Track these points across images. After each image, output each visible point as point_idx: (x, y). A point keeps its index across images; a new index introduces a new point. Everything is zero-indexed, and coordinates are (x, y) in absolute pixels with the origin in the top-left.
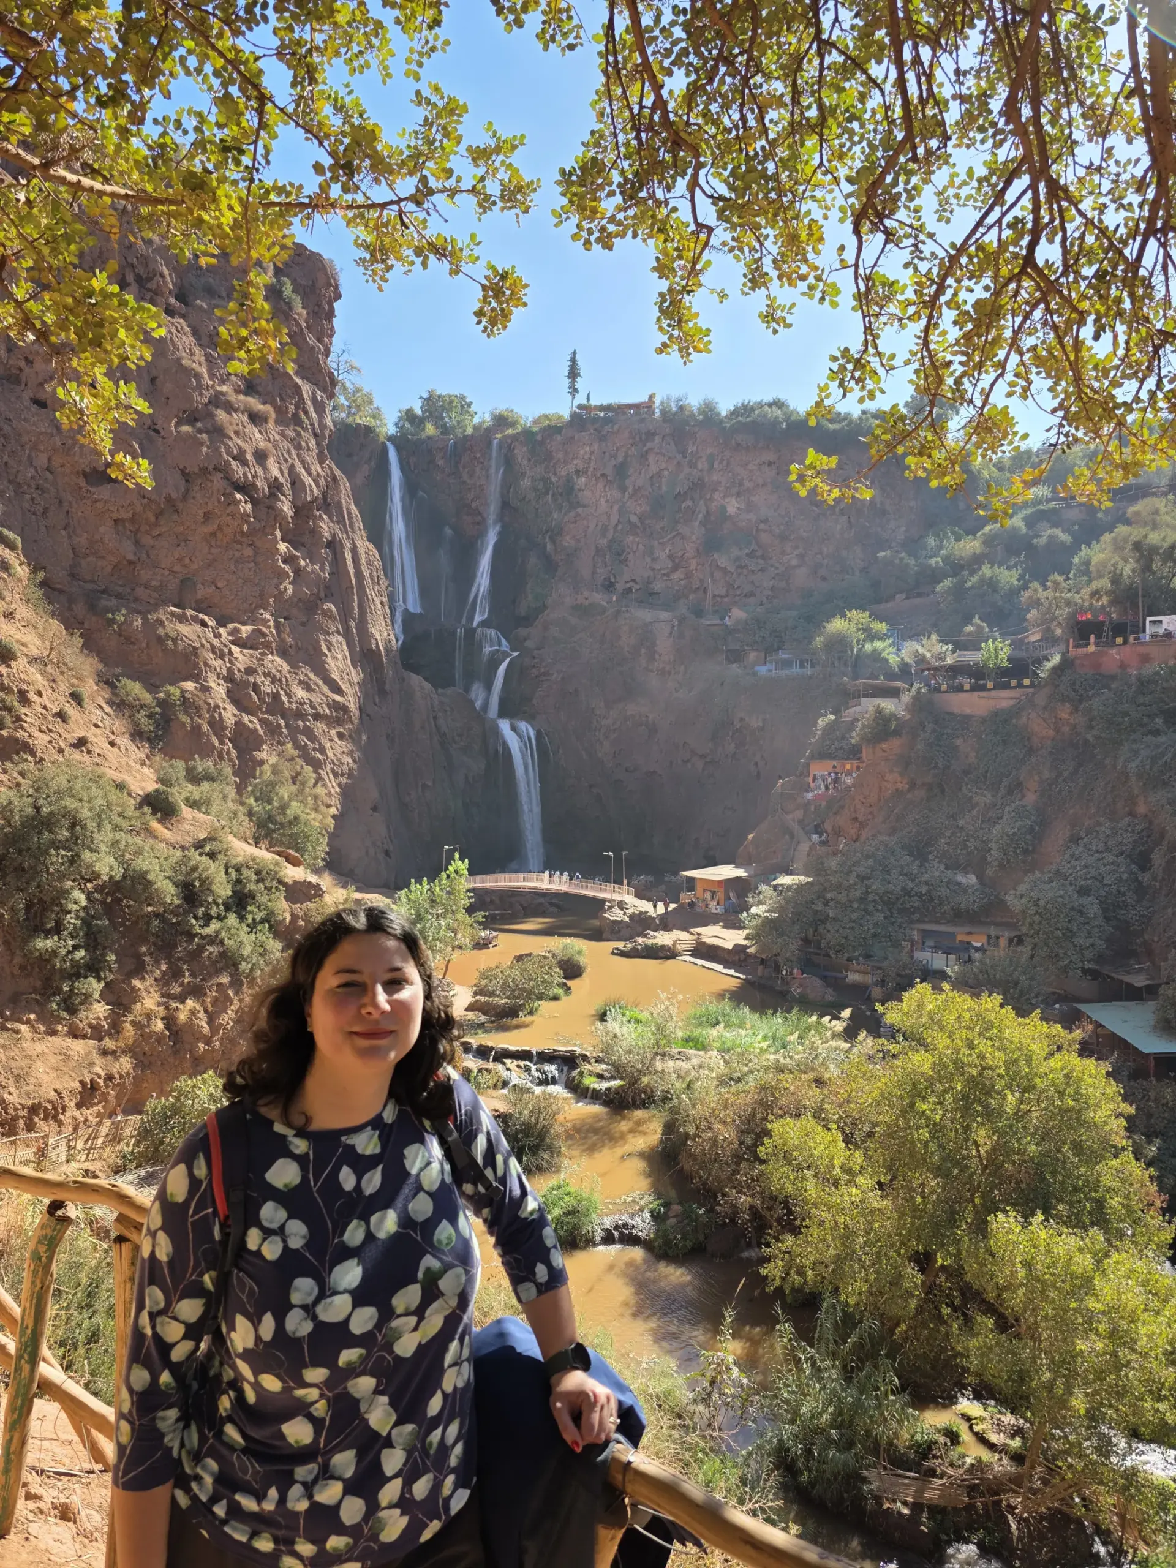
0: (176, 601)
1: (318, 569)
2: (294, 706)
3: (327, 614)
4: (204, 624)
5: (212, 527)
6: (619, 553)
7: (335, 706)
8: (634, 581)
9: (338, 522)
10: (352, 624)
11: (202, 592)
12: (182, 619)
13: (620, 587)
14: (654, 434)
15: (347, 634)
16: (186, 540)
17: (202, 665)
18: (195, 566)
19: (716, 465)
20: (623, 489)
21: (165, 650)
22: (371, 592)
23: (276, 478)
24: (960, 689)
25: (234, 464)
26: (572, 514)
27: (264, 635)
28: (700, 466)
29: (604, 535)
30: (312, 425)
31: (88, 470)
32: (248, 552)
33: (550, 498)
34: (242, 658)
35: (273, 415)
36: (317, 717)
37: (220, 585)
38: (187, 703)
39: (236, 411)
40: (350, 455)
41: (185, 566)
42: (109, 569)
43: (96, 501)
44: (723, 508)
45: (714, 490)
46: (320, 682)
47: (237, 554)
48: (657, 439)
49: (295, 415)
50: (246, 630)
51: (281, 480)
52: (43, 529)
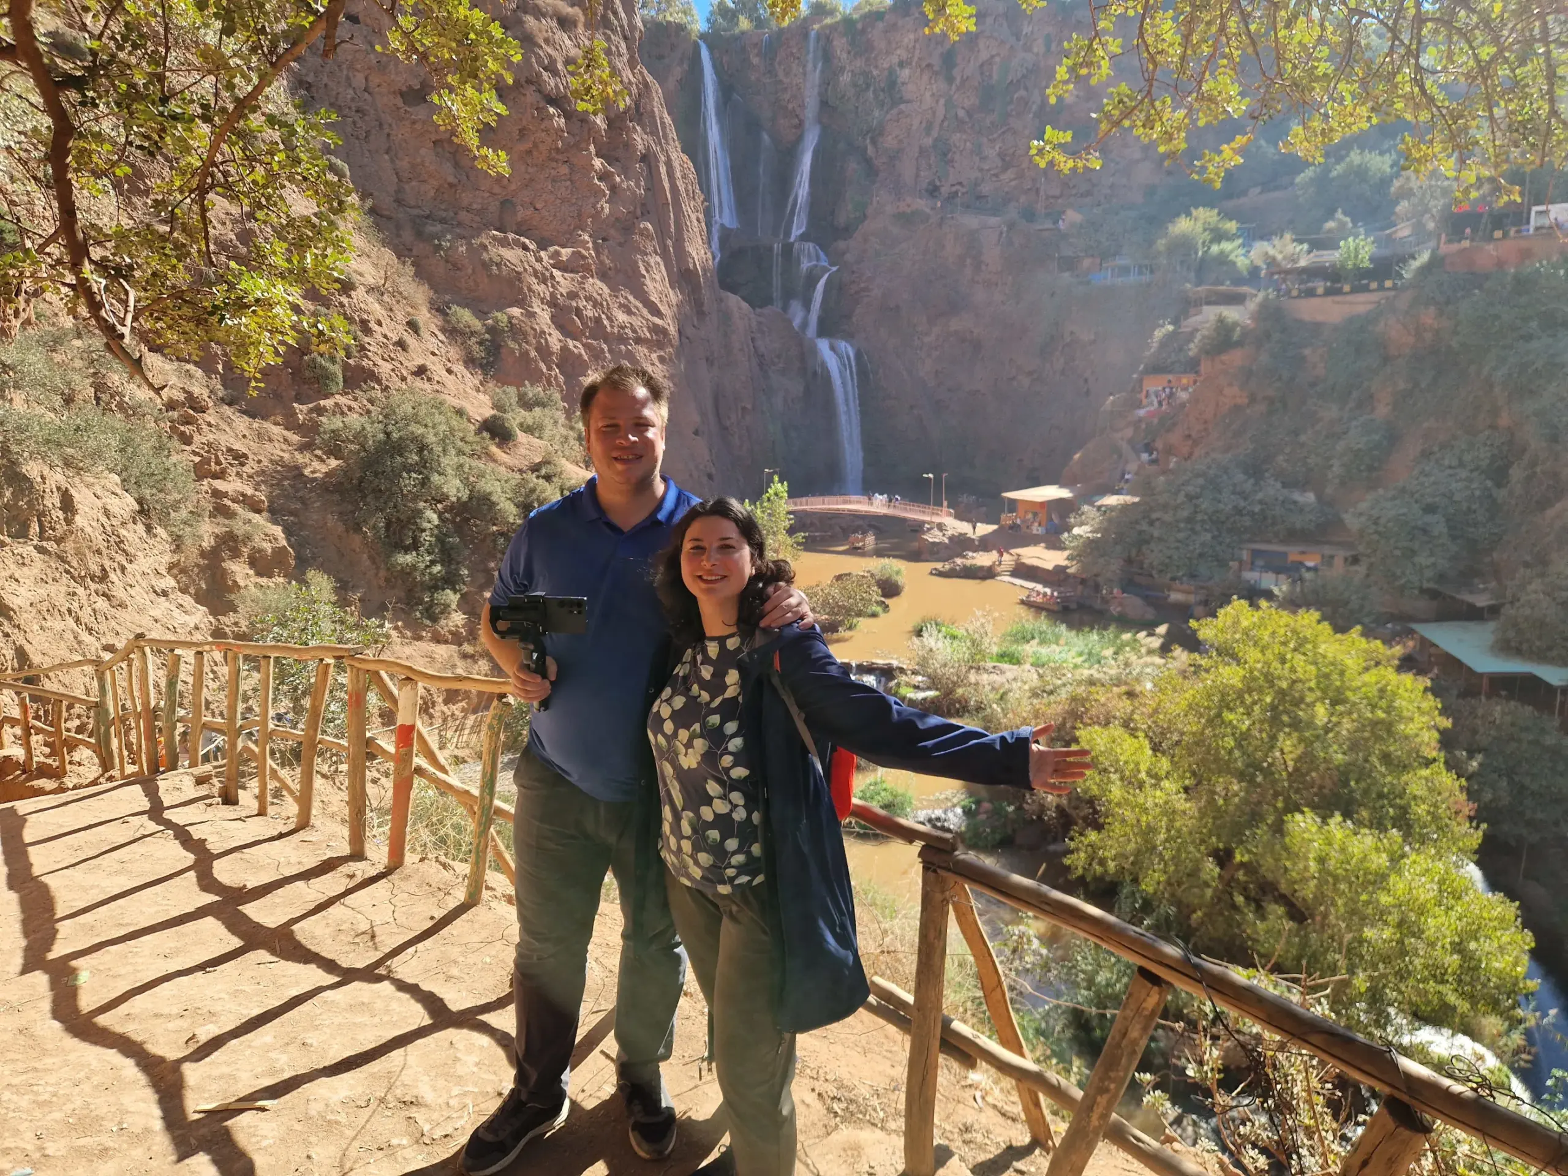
0: (498, 225)
1: (633, 186)
2: (616, 330)
3: (644, 233)
4: (525, 248)
5: (527, 145)
6: (944, 153)
7: (655, 329)
8: (960, 184)
9: (652, 134)
10: (669, 243)
11: (522, 213)
12: (504, 243)
13: (945, 190)
15: (664, 254)
17: (526, 290)
18: (513, 187)
20: (950, 80)
21: (490, 276)
22: (687, 208)
24: (1311, 293)
25: (545, 75)
26: (894, 111)
27: (584, 258)
28: (1035, 50)
29: (928, 134)
30: (622, 26)
31: (404, 89)
32: (564, 170)
33: (870, 94)
34: (564, 282)
35: (582, 18)
36: (638, 341)
37: (538, 206)
38: (515, 330)
39: (544, 16)
40: (661, 57)
41: (504, 187)
42: (432, 193)
43: (414, 122)
46: (640, 305)
47: (553, 172)
49: (604, 17)
50: (566, 253)
52: (367, 154)
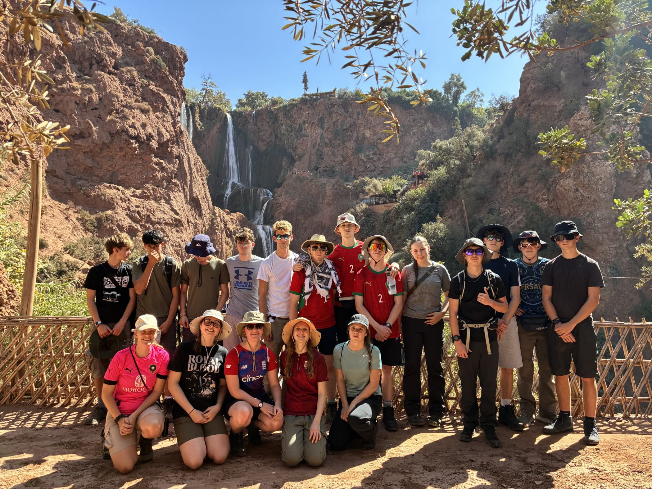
0: (110, 181)
1: (172, 167)
2: (156, 220)
3: (175, 184)
4: (118, 189)
5: (123, 153)
6: (320, 156)
7: (176, 220)
8: (326, 167)
9: (182, 149)
10: (186, 188)
11: (120, 177)
12: (109, 188)
13: (321, 169)
14: (335, 105)
15: (184, 192)
16: (113, 158)
17: (116, 205)
18: (117, 168)
19: (360, 117)
20: (322, 128)
21: (101, 200)
23: (150, 133)
26: (301, 139)
27: (146, 193)
28: (354, 117)
29: (314, 148)
30: (170, 112)
32: (140, 162)
33: (293, 133)
34: (135, 201)
35: (151, 109)
36: (166, 224)
37: (128, 174)
38: (107, 219)
39: (134, 109)
40: (212, 120)
42: (82, 170)
43: (76, 145)
44: (364, 134)
45: (359, 127)
46: (169, 211)
47: (135, 163)
48: (336, 107)
49: (163, 109)
50: (139, 192)
51: (153, 133)
52: (56, 156)
